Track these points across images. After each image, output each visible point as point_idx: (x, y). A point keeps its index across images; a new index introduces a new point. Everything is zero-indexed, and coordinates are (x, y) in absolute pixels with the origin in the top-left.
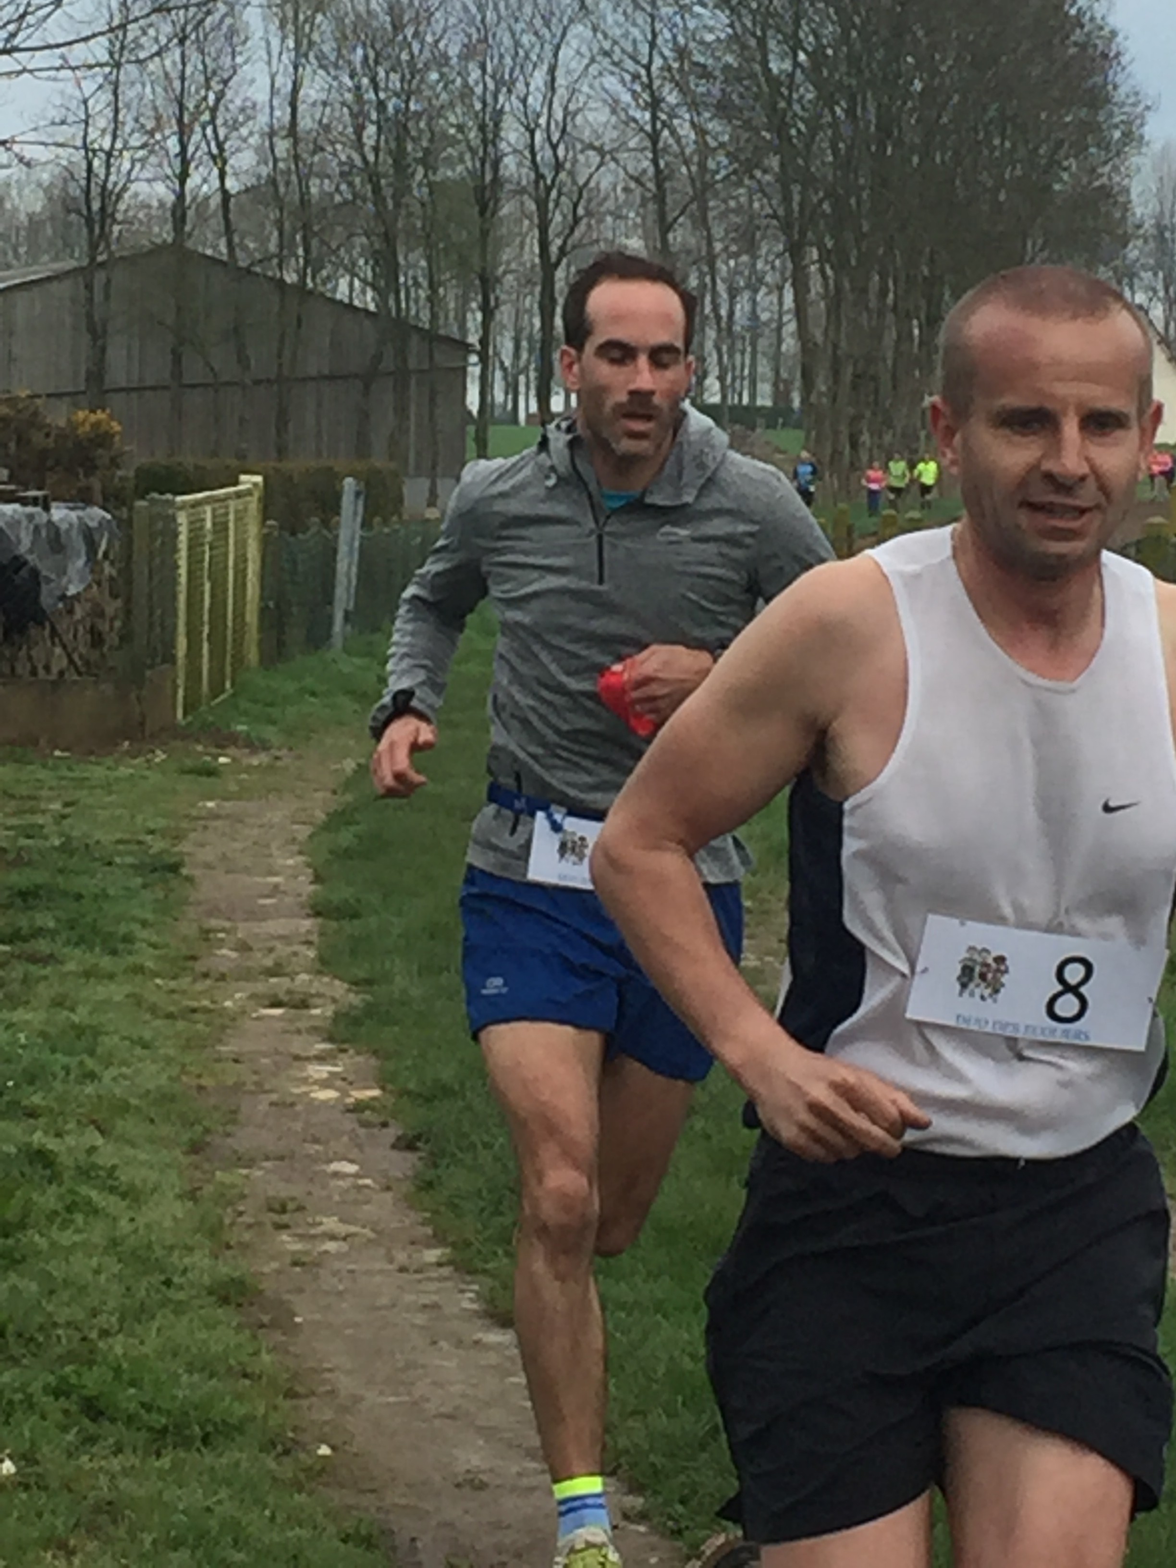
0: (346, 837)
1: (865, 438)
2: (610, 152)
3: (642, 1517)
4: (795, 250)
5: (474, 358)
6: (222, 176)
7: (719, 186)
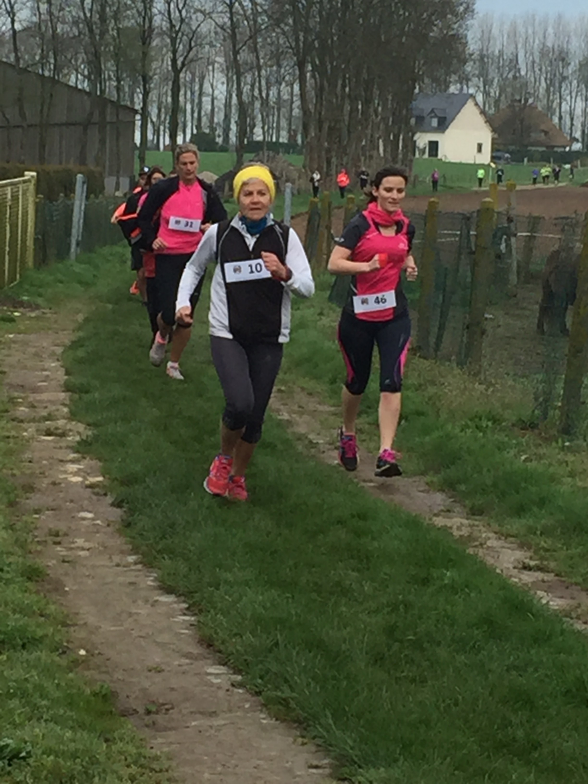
0: (81, 353)
1: (334, 160)
2: (209, 13)
3: (241, 685)
4: (301, 65)
5: (138, 117)
6: (13, 22)
7: (263, 32)
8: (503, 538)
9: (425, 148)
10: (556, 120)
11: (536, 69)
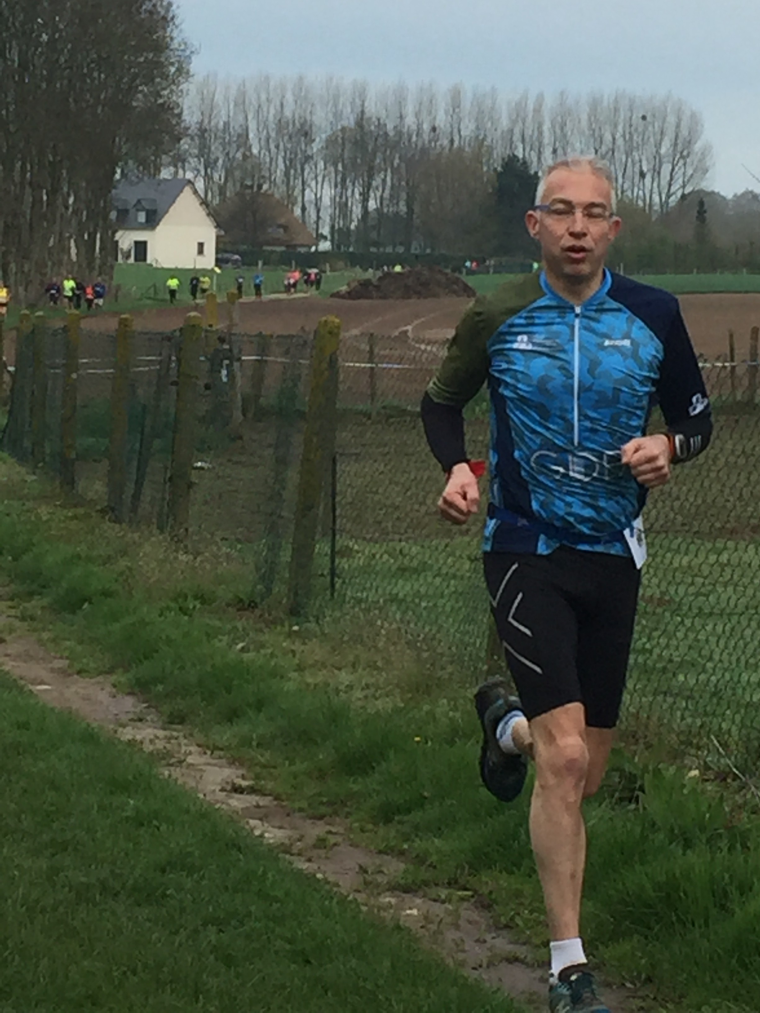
8: (209, 752)
9: (130, 251)
10: (298, 211)
11: (272, 146)
